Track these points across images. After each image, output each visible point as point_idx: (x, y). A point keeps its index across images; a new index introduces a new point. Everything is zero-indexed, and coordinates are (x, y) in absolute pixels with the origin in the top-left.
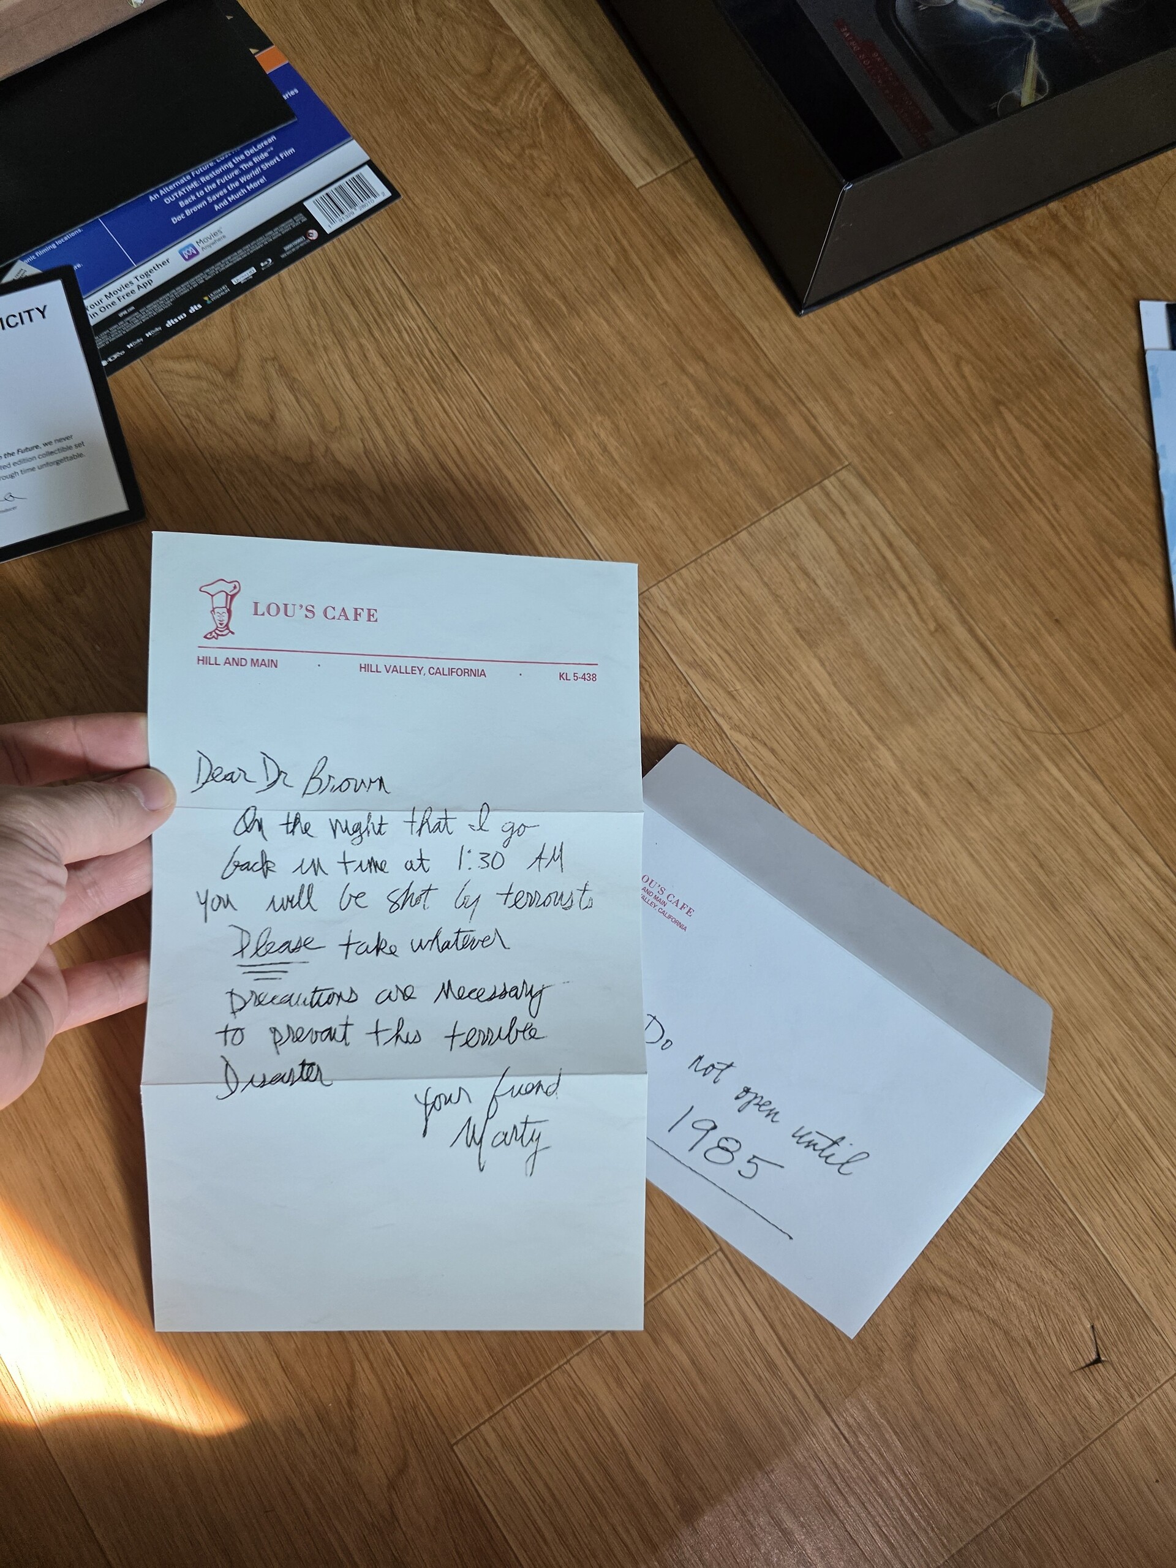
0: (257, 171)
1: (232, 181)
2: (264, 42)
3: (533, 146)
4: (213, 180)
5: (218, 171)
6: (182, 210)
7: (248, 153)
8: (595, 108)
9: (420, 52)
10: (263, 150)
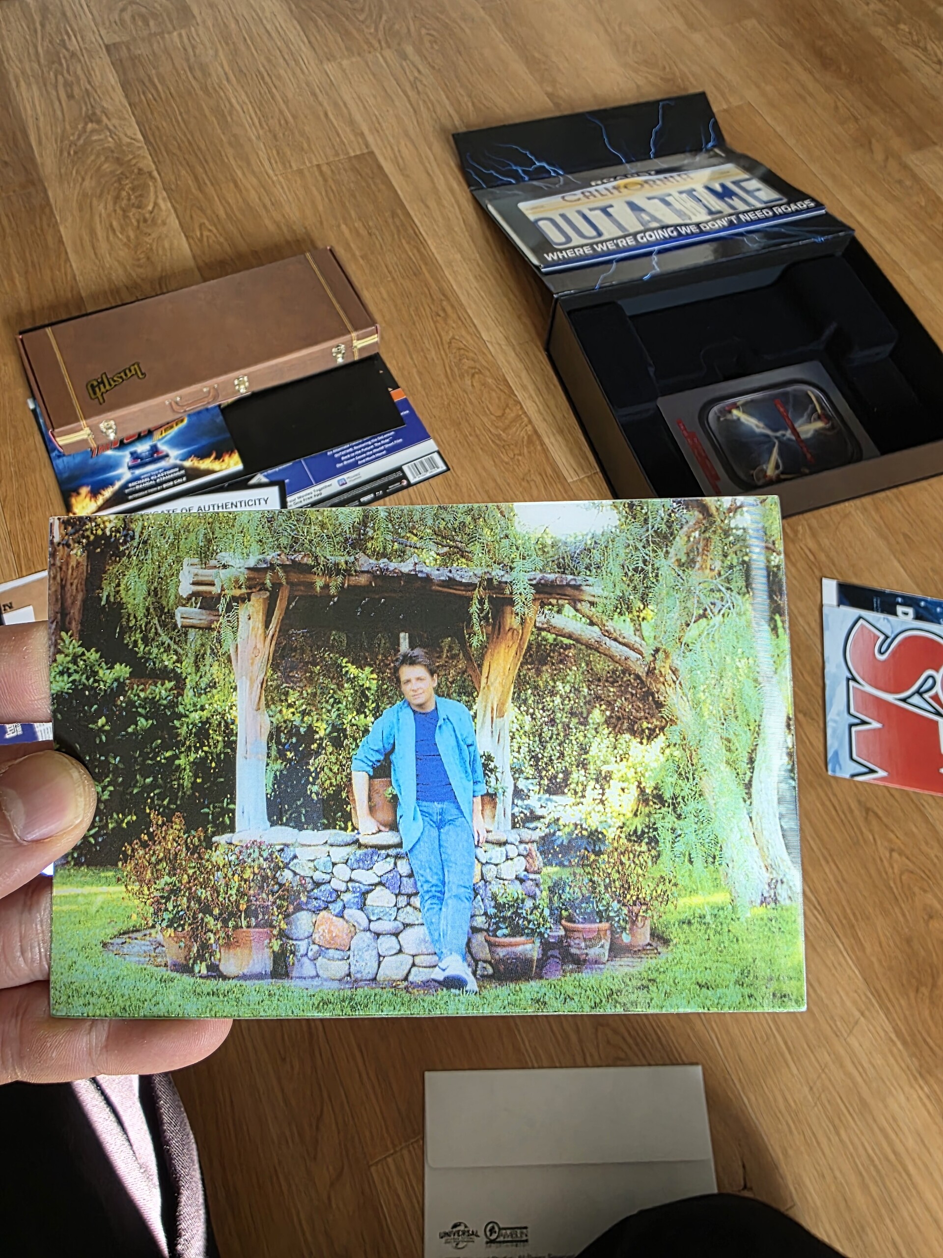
0: (382, 448)
1: (370, 451)
2: (396, 386)
3: (520, 455)
4: (360, 449)
5: (363, 445)
6: (343, 461)
7: (379, 438)
8: (553, 440)
9: (471, 402)
10: (387, 438)
